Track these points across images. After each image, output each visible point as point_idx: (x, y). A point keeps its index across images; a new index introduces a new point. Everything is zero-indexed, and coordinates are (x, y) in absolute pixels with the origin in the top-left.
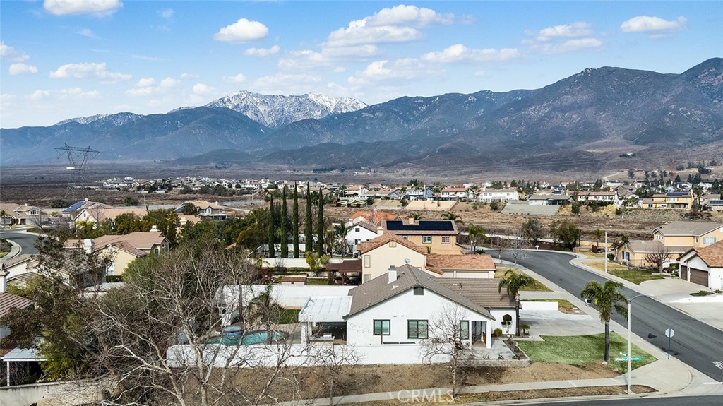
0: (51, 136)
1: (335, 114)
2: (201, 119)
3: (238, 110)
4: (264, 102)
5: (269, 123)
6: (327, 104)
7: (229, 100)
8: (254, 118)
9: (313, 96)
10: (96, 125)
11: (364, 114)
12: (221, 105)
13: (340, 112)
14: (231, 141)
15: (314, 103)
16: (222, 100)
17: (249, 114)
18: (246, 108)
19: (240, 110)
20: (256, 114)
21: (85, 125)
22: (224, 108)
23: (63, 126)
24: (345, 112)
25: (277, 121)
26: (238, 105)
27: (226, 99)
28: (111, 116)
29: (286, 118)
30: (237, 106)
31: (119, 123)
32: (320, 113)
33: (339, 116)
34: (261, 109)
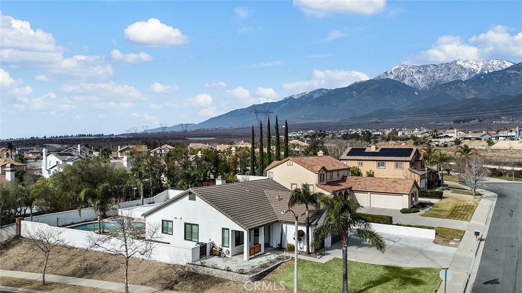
0: (278, 108)
1: (482, 74)
2: (370, 88)
3: (397, 79)
4: (419, 72)
5: (422, 87)
6: (475, 67)
7: (391, 73)
8: (410, 84)
9: (461, 62)
10: (303, 99)
11: (510, 72)
12: (385, 77)
13: (486, 72)
14: (392, 103)
15: (462, 67)
16: (386, 73)
17: (406, 82)
18: (404, 77)
19: (400, 79)
20: (412, 81)
21: (298, 99)
22: (387, 79)
23: (286, 100)
24: (491, 71)
25: (429, 85)
26: (398, 75)
27: (389, 72)
28: (312, 92)
29: (437, 82)
30: (397, 77)
31: (316, 96)
32: (468, 74)
33: (485, 75)
34: (416, 77)
